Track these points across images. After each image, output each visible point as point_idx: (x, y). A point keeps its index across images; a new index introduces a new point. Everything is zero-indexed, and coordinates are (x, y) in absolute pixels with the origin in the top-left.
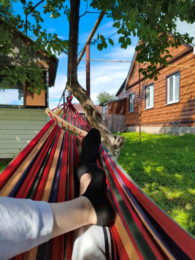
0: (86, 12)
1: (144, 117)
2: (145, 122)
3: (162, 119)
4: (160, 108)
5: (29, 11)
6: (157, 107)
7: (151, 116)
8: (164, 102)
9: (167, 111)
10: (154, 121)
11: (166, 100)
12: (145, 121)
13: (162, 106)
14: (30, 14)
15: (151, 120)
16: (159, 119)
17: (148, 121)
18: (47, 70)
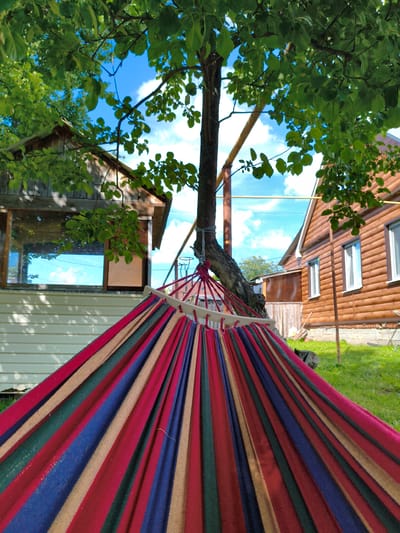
0: (233, 112)
1: (343, 308)
2: (345, 320)
3: (383, 312)
4: (378, 289)
5: (124, 114)
6: (370, 287)
7: (357, 306)
8: (384, 276)
9: (393, 296)
10: (366, 318)
11: (389, 273)
12: (345, 316)
13: (381, 284)
14: (126, 120)
15: (359, 315)
16: (376, 313)
17: (352, 316)
18: (150, 218)
